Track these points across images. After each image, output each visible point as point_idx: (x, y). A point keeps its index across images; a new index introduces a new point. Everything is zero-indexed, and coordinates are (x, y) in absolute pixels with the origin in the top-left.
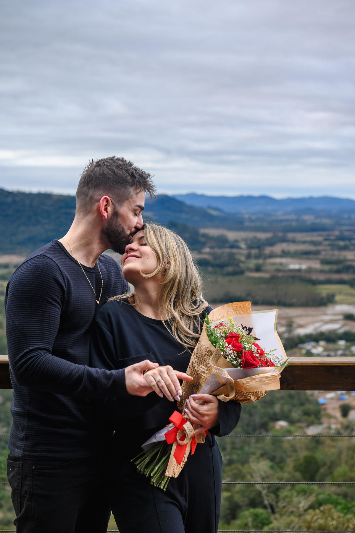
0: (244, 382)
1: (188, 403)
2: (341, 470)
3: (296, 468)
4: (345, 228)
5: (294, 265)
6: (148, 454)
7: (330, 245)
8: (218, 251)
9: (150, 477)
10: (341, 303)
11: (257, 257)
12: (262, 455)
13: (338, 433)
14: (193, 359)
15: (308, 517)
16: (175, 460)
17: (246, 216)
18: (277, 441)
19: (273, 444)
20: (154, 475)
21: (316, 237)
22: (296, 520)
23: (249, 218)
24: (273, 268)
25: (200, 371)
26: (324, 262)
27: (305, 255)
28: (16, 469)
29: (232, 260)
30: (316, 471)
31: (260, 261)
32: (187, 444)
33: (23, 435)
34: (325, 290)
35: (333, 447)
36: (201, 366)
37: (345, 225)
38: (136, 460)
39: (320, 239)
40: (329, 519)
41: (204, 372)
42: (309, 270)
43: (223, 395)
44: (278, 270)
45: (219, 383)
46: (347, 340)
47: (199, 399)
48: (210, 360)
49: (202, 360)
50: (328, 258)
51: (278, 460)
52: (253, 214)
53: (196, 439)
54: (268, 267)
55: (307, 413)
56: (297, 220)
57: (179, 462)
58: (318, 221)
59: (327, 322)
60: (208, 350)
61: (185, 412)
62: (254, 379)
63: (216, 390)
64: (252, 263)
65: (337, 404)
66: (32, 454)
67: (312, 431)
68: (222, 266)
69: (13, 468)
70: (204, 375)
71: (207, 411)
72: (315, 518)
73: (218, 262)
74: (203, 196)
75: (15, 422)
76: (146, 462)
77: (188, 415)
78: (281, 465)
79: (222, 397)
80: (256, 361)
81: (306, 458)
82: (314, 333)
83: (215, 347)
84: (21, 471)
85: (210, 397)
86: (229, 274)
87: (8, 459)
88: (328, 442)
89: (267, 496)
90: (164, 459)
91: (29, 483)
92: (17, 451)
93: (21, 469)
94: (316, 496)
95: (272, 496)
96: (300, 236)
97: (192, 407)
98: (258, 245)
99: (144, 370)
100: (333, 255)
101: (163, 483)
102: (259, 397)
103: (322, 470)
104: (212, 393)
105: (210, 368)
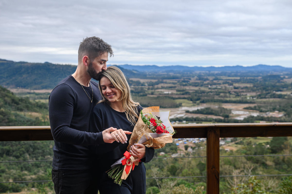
0: (157, 139)
1: (132, 148)
2: (185, 171)
3: (168, 171)
4: (185, 77)
5: (166, 92)
6: (113, 169)
7: (180, 84)
8: (137, 87)
9: (114, 179)
10: (184, 106)
11: (152, 89)
12: (156, 166)
13: (184, 156)
14: (135, 129)
15: (175, 190)
16: (125, 172)
17: (148, 73)
18: (160, 160)
19: (159, 161)
20: (116, 178)
21: (174, 81)
22: (169, 190)
23: (149, 74)
24: (158, 93)
25: (138, 134)
26: (178, 91)
27: (171, 88)
28: (56, 175)
29: (142, 90)
30: (176, 171)
31: (153, 91)
32: (131, 166)
33: (58, 160)
34: (178, 101)
35: (182, 162)
36: (139, 132)
37: (185, 76)
38: (108, 172)
39: (176, 82)
40: (183, 190)
41: (140, 135)
42: (172, 94)
43: (148, 145)
44: (160, 94)
45: (146, 139)
46: (186, 121)
47: (138, 146)
48: (143, 129)
49: (139, 129)
50: (179, 89)
51: (161, 167)
52: (150, 72)
53: (135, 164)
54: (156, 93)
55: (172, 149)
56: (167, 75)
57: (127, 173)
58: (175, 75)
59: (179, 114)
60: (142, 125)
61: (130, 152)
62: (161, 138)
63: (145, 142)
64: (150, 91)
65: (183, 145)
66: (63, 168)
67: (174, 156)
68: (138, 93)
69: (55, 175)
70: (140, 136)
71: (141, 151)
72: (177, 190)
73: (137, 91)
74: (130, 65)
75: (55, 155)
76: (113, 173)
77: (132, 153)
78: (162, 169)
79: (147, 145)
80: (162, 131)
81: (172, 166)
82: (174, 118)
83: (145, 123)
84: (58, 176)
85: (142, 145)
86: (141, 96)
87: (52, 171)
88: (180, 160)
89: (158, 182)
90: (120, 172)
91: (61, 181)
92: (56, 167)
93: (58, 175)
94: (177, 181)
95: (160, 181)
96: (168, 81)
97: (134, 149)
98: (152, 84)
99: (111, 131)
100: (181, 88)
101: (120, 182)
102: (163, 146)
103: (178, 171)
104: (143, 143)
105: (142, 133)
